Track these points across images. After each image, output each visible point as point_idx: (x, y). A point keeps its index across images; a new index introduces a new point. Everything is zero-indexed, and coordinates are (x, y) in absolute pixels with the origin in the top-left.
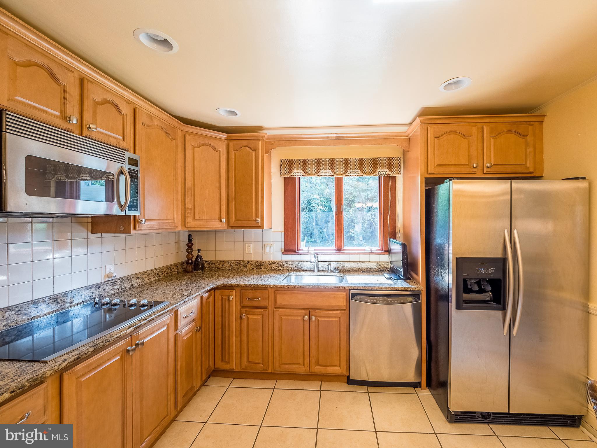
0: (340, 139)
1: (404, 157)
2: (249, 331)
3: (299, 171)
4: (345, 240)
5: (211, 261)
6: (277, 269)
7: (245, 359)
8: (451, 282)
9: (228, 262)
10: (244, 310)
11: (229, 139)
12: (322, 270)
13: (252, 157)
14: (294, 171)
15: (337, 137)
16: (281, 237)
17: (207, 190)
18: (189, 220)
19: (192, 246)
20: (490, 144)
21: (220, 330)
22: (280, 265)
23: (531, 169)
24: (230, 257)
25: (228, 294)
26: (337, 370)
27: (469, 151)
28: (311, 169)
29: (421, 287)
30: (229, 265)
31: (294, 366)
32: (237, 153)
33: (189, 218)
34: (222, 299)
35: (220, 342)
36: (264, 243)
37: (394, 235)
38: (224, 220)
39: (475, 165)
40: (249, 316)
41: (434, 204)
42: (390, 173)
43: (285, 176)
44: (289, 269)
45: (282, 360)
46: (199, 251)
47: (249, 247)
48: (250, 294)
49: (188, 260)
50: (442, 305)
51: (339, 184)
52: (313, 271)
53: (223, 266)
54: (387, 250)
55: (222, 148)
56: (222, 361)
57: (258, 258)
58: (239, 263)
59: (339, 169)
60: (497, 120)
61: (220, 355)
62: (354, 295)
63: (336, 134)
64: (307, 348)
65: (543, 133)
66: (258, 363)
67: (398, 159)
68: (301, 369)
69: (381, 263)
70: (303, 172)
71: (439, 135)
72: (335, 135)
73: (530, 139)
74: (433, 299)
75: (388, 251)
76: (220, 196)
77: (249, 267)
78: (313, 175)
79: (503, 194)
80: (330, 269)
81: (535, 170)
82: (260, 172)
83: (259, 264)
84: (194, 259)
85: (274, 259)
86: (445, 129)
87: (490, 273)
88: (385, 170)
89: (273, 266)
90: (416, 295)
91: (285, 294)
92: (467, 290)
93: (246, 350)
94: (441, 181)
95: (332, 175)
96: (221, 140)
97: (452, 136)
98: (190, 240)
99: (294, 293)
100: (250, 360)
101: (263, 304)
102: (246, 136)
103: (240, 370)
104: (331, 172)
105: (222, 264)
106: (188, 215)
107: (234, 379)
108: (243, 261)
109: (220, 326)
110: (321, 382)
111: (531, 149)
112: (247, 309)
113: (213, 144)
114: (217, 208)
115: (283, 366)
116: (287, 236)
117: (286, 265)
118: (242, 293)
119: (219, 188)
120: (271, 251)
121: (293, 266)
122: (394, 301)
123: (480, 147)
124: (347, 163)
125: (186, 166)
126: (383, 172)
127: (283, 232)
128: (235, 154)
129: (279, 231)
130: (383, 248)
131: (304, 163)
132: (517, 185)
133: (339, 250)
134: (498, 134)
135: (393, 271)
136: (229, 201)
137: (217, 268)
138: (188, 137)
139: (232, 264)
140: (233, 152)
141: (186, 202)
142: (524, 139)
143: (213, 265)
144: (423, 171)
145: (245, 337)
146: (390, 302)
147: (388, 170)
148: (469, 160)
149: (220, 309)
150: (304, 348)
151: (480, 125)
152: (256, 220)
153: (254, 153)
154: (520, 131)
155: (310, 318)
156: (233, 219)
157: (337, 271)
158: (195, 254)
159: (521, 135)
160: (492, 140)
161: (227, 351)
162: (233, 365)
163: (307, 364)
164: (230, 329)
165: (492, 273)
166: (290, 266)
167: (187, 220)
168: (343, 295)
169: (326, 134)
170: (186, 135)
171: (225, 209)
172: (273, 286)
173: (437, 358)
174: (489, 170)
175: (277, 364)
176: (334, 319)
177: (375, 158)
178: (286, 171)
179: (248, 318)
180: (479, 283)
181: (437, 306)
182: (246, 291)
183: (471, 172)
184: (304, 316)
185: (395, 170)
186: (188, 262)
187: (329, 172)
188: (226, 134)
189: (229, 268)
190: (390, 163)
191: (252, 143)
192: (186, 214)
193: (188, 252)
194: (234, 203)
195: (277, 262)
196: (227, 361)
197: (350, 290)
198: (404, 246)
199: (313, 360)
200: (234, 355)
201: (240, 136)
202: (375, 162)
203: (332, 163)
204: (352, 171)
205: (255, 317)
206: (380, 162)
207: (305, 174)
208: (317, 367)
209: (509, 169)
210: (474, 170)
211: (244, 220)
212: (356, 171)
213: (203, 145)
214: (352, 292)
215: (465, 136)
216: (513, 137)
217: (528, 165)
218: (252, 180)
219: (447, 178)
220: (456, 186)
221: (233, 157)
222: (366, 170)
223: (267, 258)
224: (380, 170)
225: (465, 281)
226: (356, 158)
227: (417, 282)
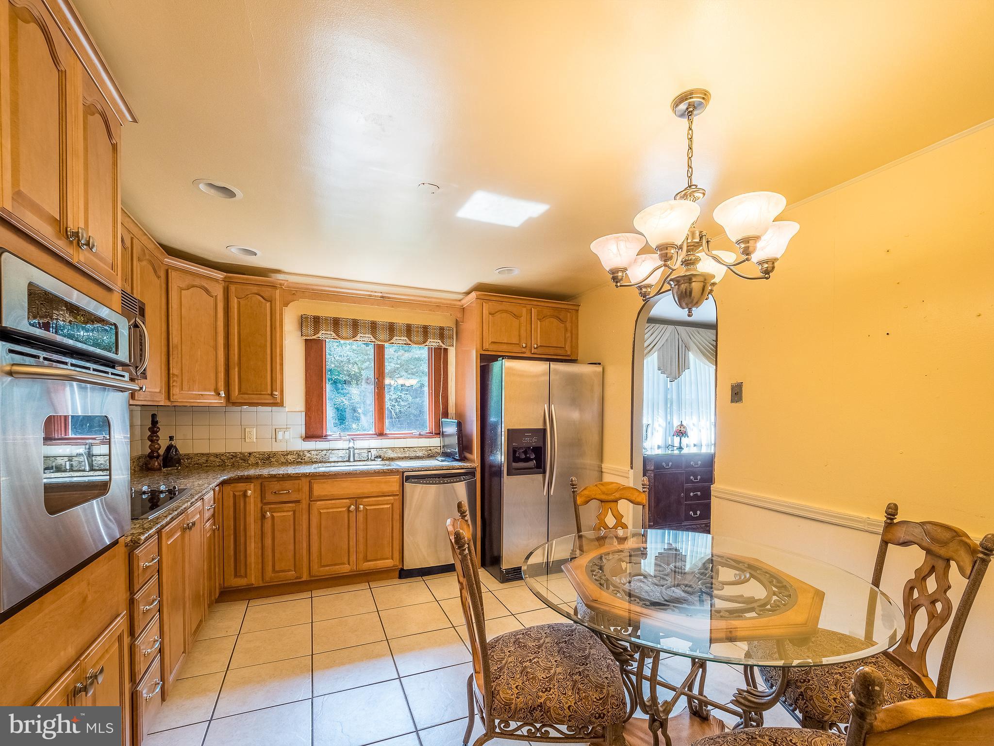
0: (384, 300)
1: (456, 328)
2: (276, 532)
3: (329, 333)
4: (387, 422)
5: (188, 455)
6: (295, 462)
7: (269, 568)
8: (503, 460)
9: (216, 455)
10: (267, 507)
11: (228, 283)
12: (359, 459)
13: (265, 309)
14: (321, 332)
15: (382, 297)
16: (301, 419)
17: (199, 350)
18: (175, 391)
19: (158, 431)
20: (537, 325)
21: (232, 537)
22: (299, 455)
23: (569, 353)
24: (219, 448)
25: (244, 489)
26: (388, 563)
27: (519, 332)
28: (346, 331)
29: (477, 464)
30: (218, 460)
31: (337, 567)
32: (242, 302)
33: (175, 388)
34: (235, 496)
35: (232, 553)
36: (274, 427)
37: (446, 415)
38: (223, 394)
39: (524, 345)
40: (275, 514)
41: (488, 381)
42: (441, 344)
43: (306, 338)
44: (313, 461)
45: (321, 563)
46: (171, 438)
47: (250, 432)
48: (276, 486)
49: (152, 452)
50: (495, 480)
51: (380, 352)
52: (349, 461)
53: (207, 461)
54: (438, 432)
55: (218, 291)
56: (236, 576)
57: (266, 447)
58: (234, 456)
59: (383, 335)
60: (543, 304)
61: (233, 569)
62: (408, 478)
63: (381, 293)
64: (353, 543)
65: (578, 320)
66: (289, 570)
67: (450, 329)
68: (345, 569)
69: (431, 448)
70: (334, 335)
71: (493, 312)
72: (381, 295)
73: (568, 325)
74: (487, 475)
75: (440, 434)
76: (216, 361)
77: (252, 460)
78: (346, 338)
79: (543, 374)
80: (370, 458)
81: (571, 353)
82: (278, 329)
83: (268, 455)
84: (162, 452)
85: (290, 449)
86: (500, 307)
87: (534, 442)
88: (436, 341)
89: (290, 457)
90: (471, 473)
91: (324, 483)
92: (516, 459)
93: (270, 557)
94: (495, 358)
95: (373, 341)
96: (216, 280)
97: (504, 315)
98: (154, 423)
99: (336, 481)
100: (277, 568)
101: (294, 497)
102: (256, 280)
103: (262, 585)
104: (372, 337)
105: (205, 458)
106: (174, 384)
107: (249, 600)
108: (241, 453)
109: (232, 532)
110: (368, 583)
111: (569, 335)
112: (272, 506)
113: (206, 286)
114: (213, 376)
115: (322, 569)
116: (310, 418)
117: (308, 455)
118: (265, 486)
119: (216, 348)
120: (286, 438)
121: (318, 457)
122: (450, 480)
123: (529, 329)
124: (391, 329)
125: (170, 314)
126: (434, 342)
127: (303, 412)
128: (239, 303)
129: (298, 410)
130: (434, 431)
131: (336, 323)
132: (554, 366)
133: (381, 434)
134: (544, 317)
135: (446, 455)
136: (228, 367)
137: (197, 464)
138: (173, 275)
139: (222, 458)
140: (236, 300)
141: (171, 366)
142: (563, 325)
143: (189, 461)
144: (479, 347)
145: (268, 542)
146: (446, 481)
147: (440, 341)
148: (520, 340)
149: (232, 510)
150: (349, 544)
151: (529, 307)
152: (272, 394)
153: (268, 304)
154: (561, 317)
155: (357, 509)
156: (235, 392)
157: (380, 459)
158: (163, 443)
159: (562, 321)
160: (539, 322)
161: (243, 562)
162: (253, 579)
163: (353, 561)
164: (248, 534)
165: (535, 442)
166: (315, 457)
167: (172, 390)
168: (396, 478)
169: (369, 291)
170: (170, 271)
171: (223, 377)
172: (310, 474)
173: (491, 531)
174: (536, 351)
175: (315, 567)
176: (386, 506)
177: (426, 326)
178: (310, 331)
179: (273, 517)
180: (525, 452)
181: (491, 481)
182: (270, 483)
183: (520, 352)
184: (349, 507)
185: (447, 341)
186: (151, 455)
187: (369, 337)
188: (225, 274)
189: (218, 464)
190: (442, 333)
191: (267, 292)
192: (171, 382)
193: (152, 441)
194: (236, 369)
195: (295, 452)
196: (243, 575)
197: (403, 473)
198: (460, 425)
199: (361, 556)
200: (253, 566)
201: (247, 279)
202: (425, 331)
203: (373, 327)
204: (398, 338)
205: (284, 515)
206: (430, 330)
207: (337, 337)
208: (365, 563)
209: (552, 351)
210: (524, 350)
211: (253, 394)
212: (402, 338)
213: (193, 286)
214: (406, 474)
215: (517, 317)
216: (555, 322)
217: (567, 348)
218: (266, 341)
219: (500, 356)
220: (507, 364)
221: (236, 307)
222: (415, 339)
223: (278, 447)
224: (431, 340)
225: (515, 452)
226: (404, 323)
227: (472, 461)
